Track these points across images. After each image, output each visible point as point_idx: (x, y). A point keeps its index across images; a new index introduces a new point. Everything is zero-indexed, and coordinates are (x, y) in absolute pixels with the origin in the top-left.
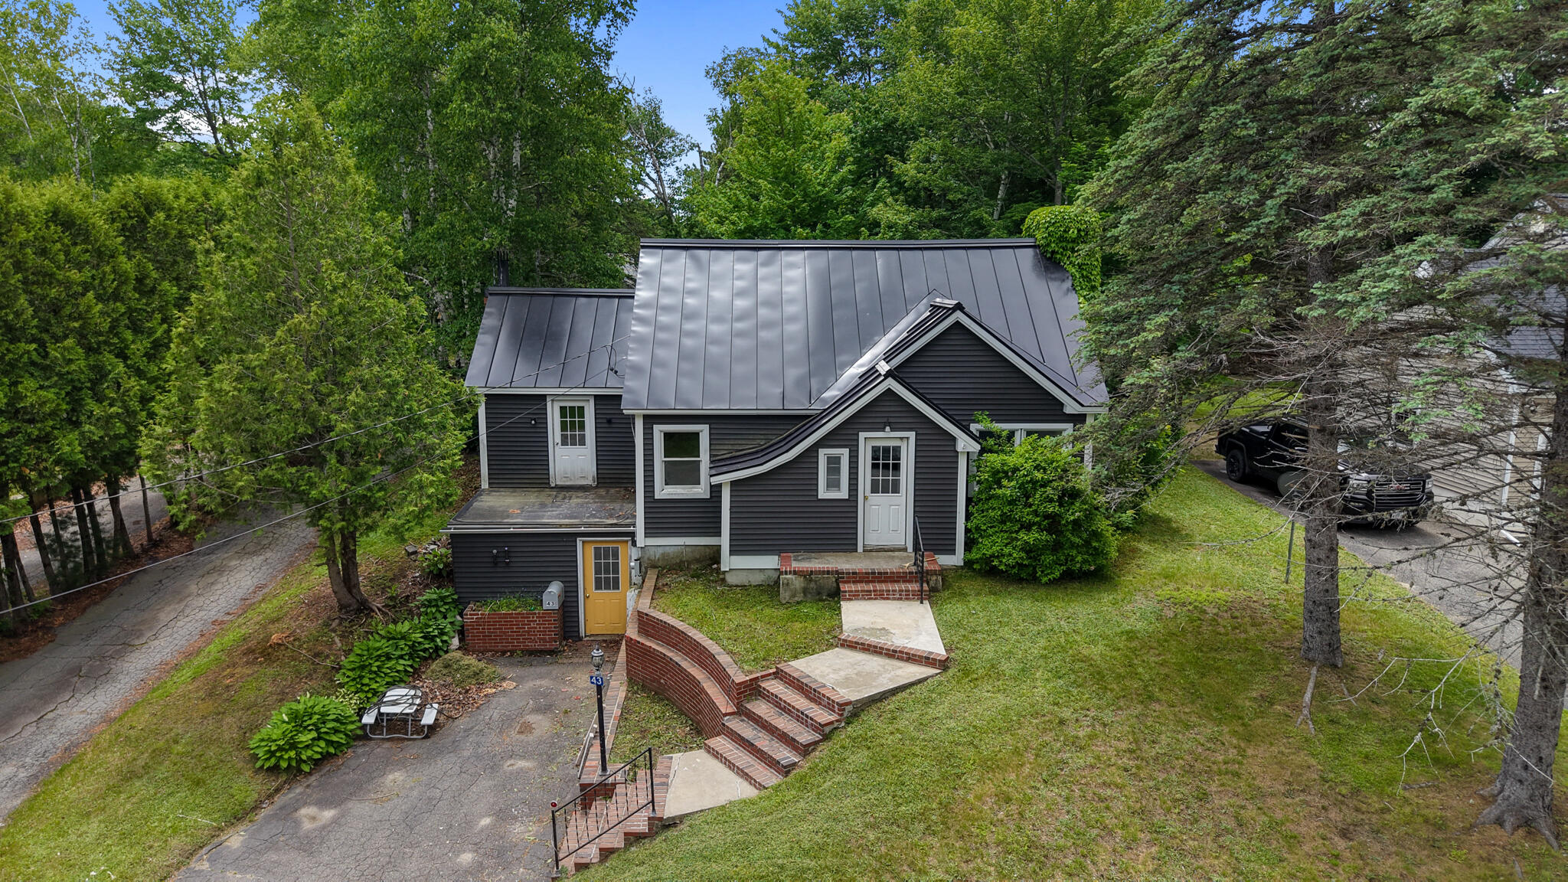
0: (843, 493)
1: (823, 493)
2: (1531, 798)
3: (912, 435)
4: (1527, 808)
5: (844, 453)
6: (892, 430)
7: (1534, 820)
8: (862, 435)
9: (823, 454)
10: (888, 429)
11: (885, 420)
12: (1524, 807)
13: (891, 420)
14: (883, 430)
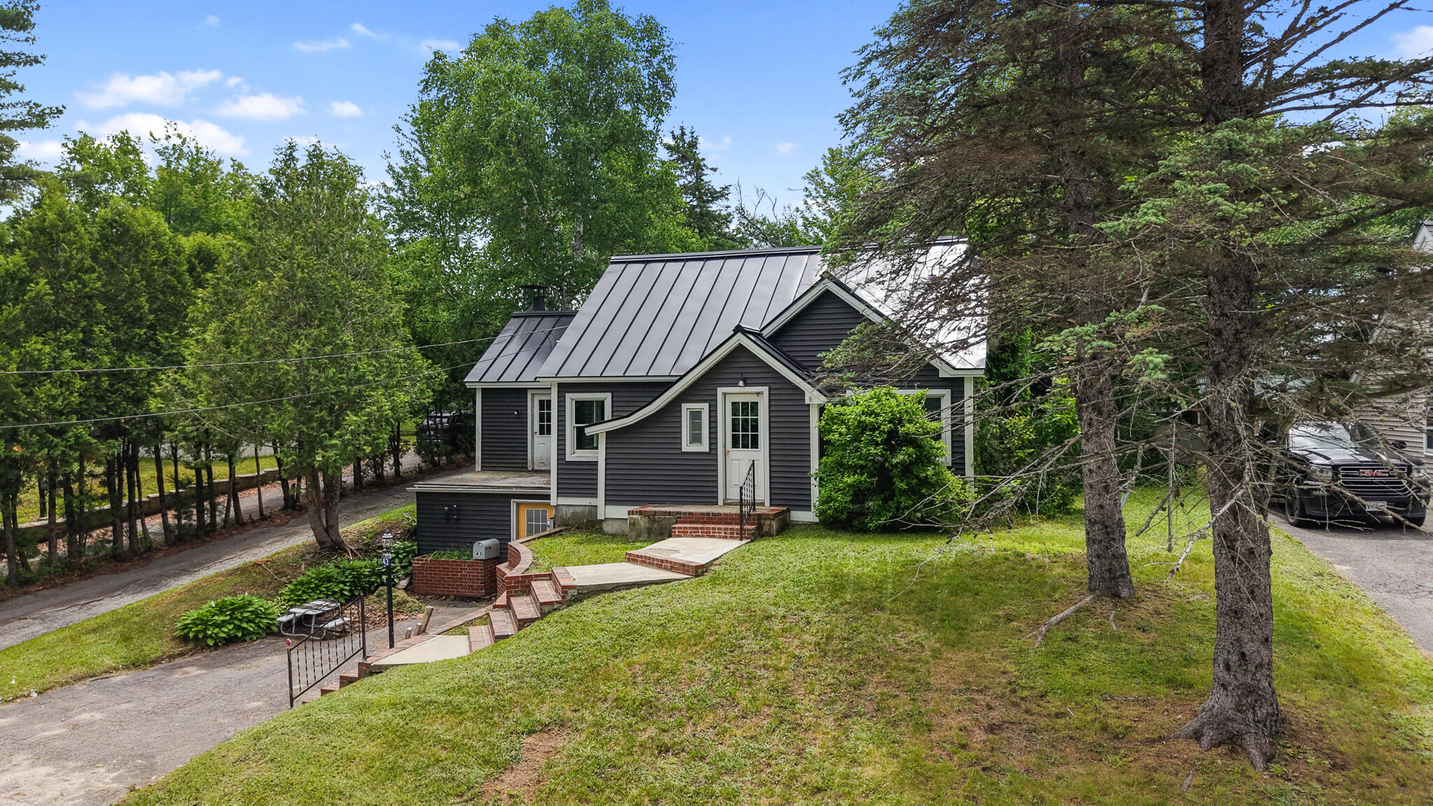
0: (704, 447)
1: (687, 447)
2: (1238, 708)
3: (765, 389)
4: (1233, 720)
5: (704, 407)
6: (746, 385)
7: (1240, 735)
8: (720, 390)
9: (686, 408)
10: (741, 383)
11: (739, 376)
12: (1228, 719)
13: (745, 376)
14: (736, 385)
